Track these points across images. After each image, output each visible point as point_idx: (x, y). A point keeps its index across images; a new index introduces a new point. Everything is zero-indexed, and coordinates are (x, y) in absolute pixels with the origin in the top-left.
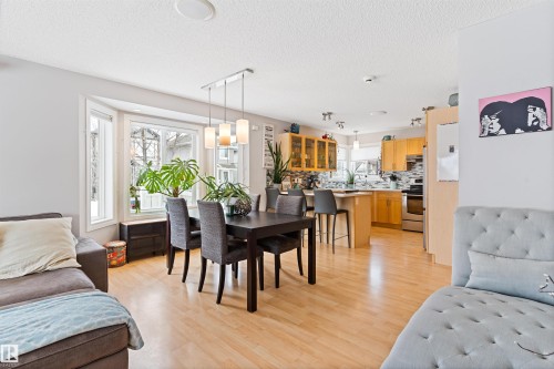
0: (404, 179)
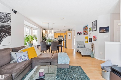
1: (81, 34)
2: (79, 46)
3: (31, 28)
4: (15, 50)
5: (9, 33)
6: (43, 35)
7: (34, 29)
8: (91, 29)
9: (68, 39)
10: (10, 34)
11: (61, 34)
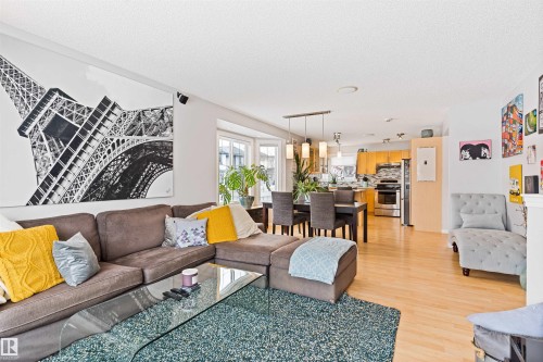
0: (373, 180)
1: (484, 151)
2: (463, 216)
3: (252, 140)
4: (181, 212)
5: (168, 163)
6: (298, 164)
7: (263, 142)
8: (532, 119)
9: (419, 179)
10: (171, 167)
11: (389, 155)
